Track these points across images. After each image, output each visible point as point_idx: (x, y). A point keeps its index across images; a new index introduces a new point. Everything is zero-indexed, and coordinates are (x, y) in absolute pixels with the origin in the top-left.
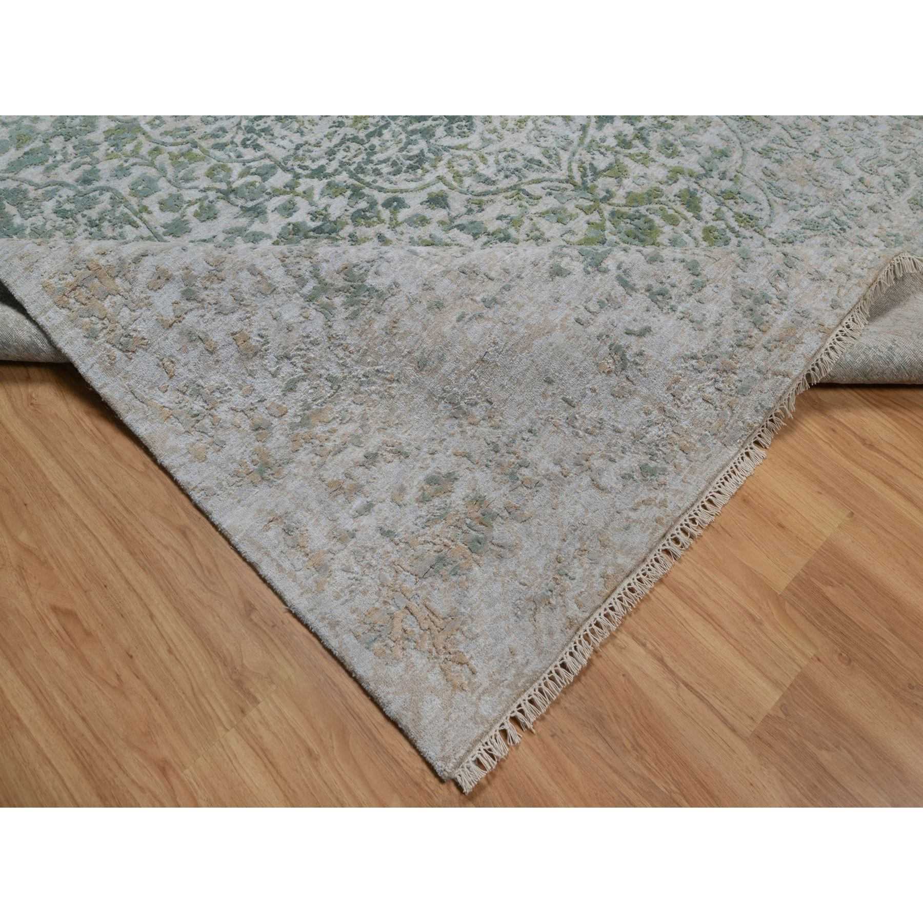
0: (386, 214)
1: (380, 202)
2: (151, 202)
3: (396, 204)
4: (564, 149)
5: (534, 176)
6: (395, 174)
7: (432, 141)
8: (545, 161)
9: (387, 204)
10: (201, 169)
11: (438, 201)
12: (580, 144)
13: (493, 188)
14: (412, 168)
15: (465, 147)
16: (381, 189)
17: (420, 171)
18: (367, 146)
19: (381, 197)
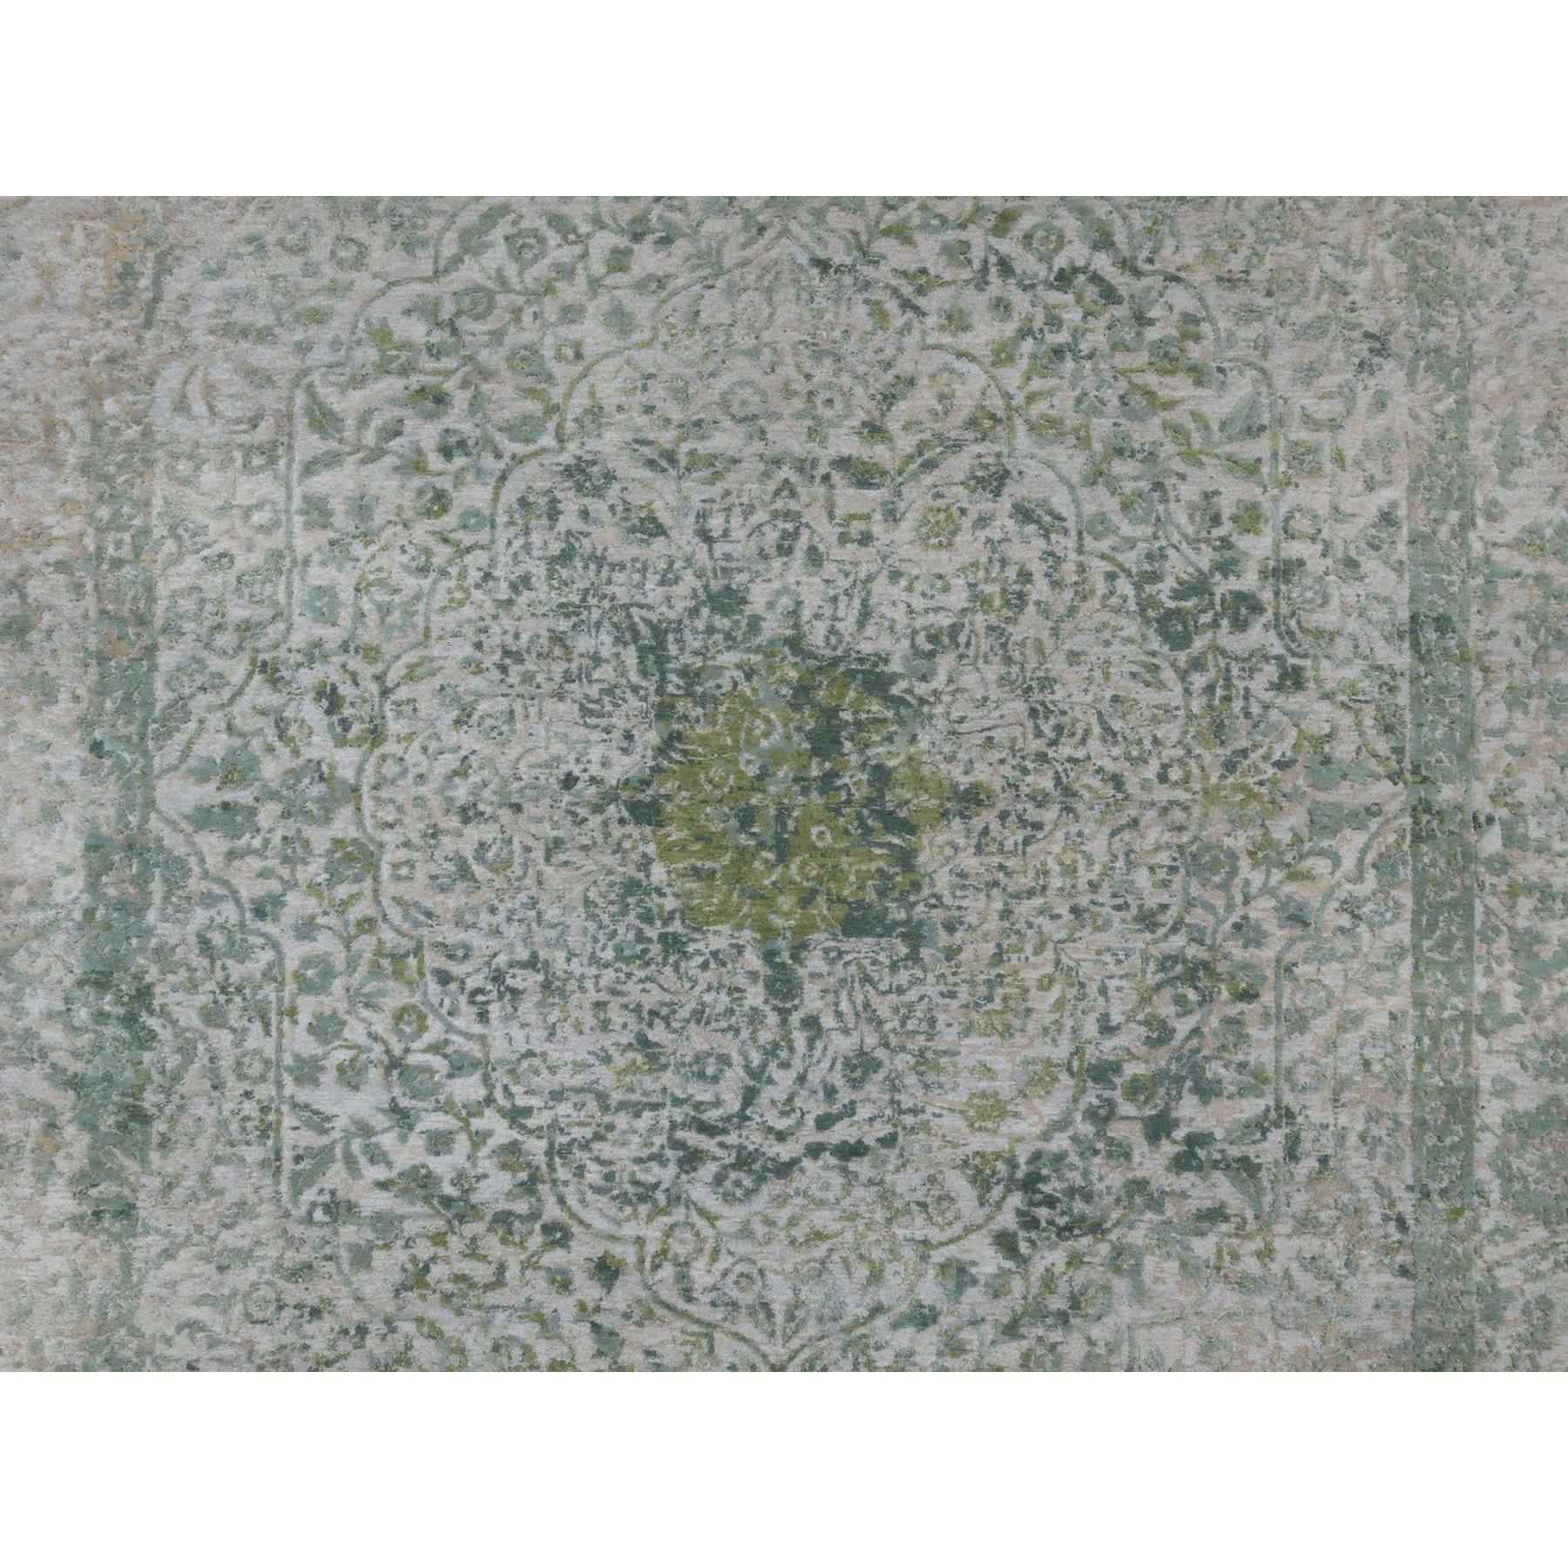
0: (536, 1241)
1: (546, 1218)
2: (308, 1007)
3: (558, 1235)
4: (821, 1319)
5: (745, 1327)
6: (598, 1190)
7: (684, 1177)
8: (779, 1319)
9: (548, 1229)
10: (397, 996)
11: (606, 1270)
12: (846, 1330)
13: (682, 1305)
14: (624, 1199)
15: (711, 1219)
16: (561, 1201)
17: (628, 1210)
18: (607, 1119)
19: (552, 1212)
